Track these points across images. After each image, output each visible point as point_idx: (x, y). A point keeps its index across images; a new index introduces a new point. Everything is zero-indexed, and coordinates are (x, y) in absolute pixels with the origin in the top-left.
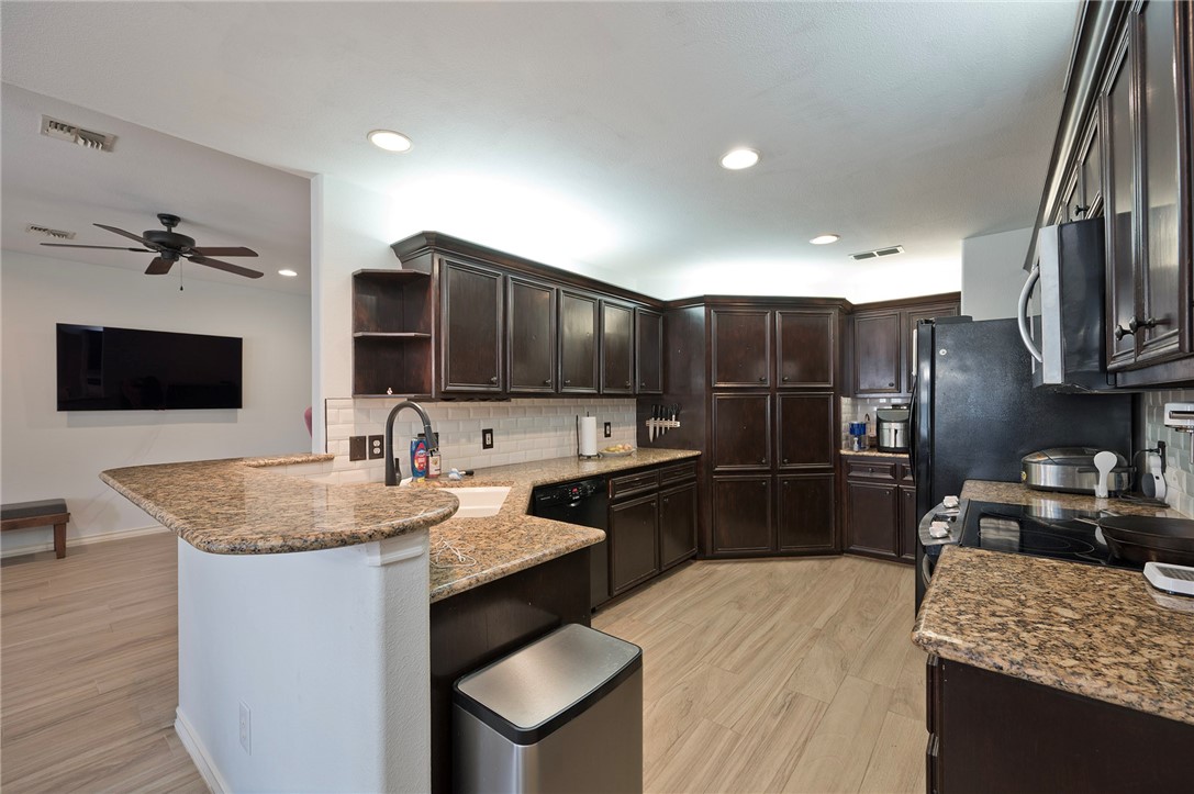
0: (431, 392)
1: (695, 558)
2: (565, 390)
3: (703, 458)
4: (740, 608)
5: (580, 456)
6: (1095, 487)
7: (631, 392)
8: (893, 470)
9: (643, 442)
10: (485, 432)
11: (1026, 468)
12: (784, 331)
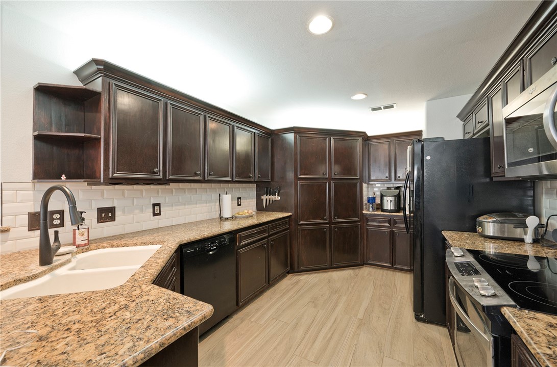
0: (100, 179)
1: (288, 273)
2: (209, 178)
3: (293, 217)
4: (315, 307)
5: (221, 218)
6: (524, 237)
7: (253, 180)
8: (389, 222)
9: (260, 208)
10: (154, 205)
11: (481, 224)
12: (335, 149)
